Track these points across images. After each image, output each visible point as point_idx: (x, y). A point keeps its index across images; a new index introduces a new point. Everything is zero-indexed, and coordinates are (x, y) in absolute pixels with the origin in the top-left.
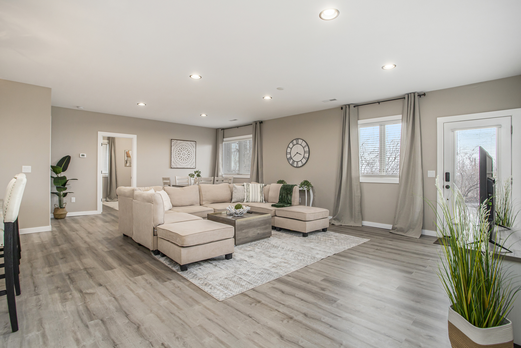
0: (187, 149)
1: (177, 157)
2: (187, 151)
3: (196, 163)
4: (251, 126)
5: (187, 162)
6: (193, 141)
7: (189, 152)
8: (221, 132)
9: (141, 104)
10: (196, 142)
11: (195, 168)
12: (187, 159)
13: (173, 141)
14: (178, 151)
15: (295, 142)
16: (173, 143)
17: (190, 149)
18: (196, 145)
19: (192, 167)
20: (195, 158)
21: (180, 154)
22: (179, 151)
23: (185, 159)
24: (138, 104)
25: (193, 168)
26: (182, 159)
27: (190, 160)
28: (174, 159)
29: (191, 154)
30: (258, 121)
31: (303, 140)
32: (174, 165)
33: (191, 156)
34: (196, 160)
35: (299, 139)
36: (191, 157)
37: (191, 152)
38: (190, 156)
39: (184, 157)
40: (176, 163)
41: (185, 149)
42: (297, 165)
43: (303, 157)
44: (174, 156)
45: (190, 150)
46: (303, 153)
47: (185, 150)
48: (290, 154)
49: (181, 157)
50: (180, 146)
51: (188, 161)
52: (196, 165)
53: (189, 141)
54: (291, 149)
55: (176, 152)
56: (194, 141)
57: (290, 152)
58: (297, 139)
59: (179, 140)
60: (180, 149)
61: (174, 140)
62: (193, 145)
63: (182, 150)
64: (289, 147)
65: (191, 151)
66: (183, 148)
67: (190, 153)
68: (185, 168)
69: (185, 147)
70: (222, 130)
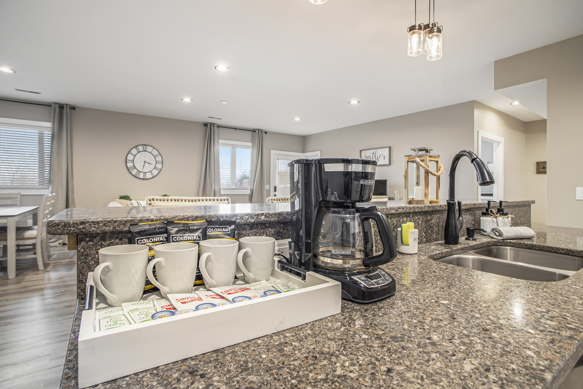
15: (141, 148)
31: (154, 148)
35: (147, 145)
42: (144, 177)
43: (154, 168)
46: (153, 162)
48: (133, 162)
54: (135, 157)
57: (133, 160)
58: (144, 145)
64: (131, 154)
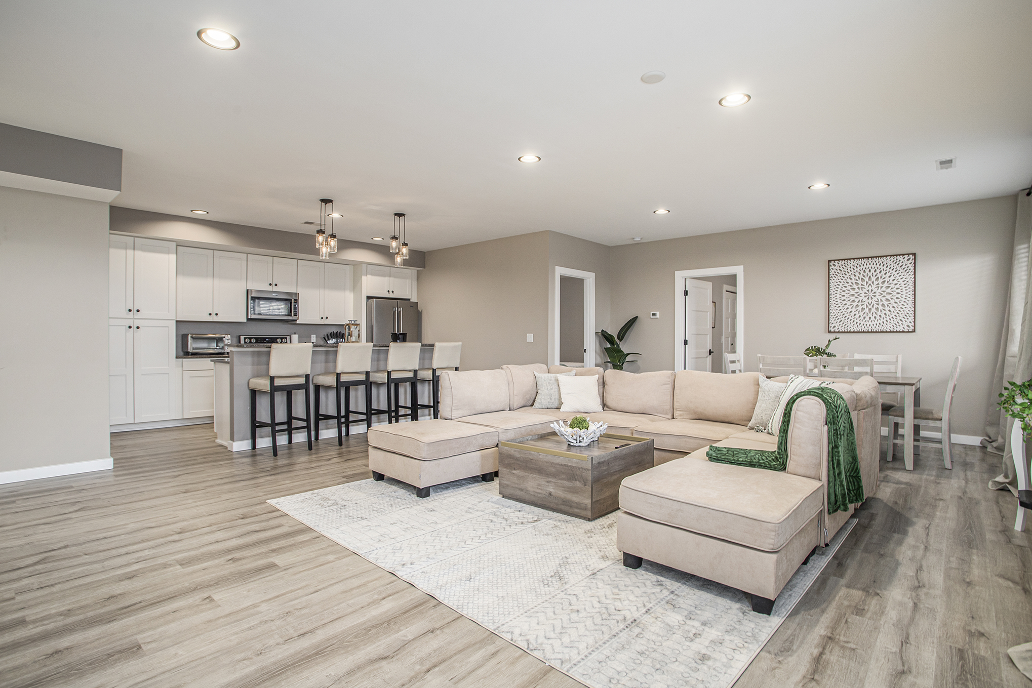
3: (915, 316)
18: (915, 263)
34: (915, 307)
52: (914, 322)
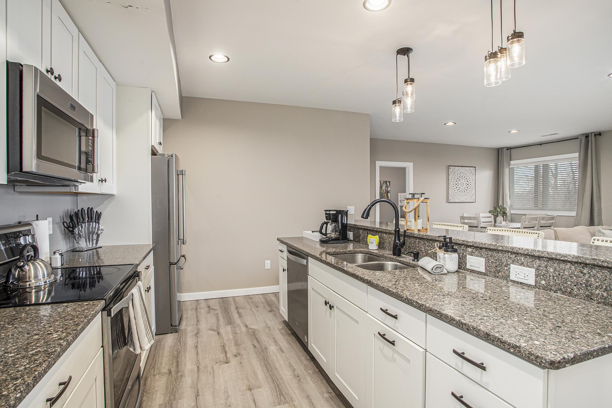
0: (465, 178)
1: (455, 189)
2: (465, 180)
4: (577, 142)
5: (466, 195)
6: (472, 167)
7: (467, 181)
8: (506, 153)
9: (449, 123)
10: (475, 167)
11: (475, 202)
12: (465, 191)
13: (450, 168)
14: (455, 180)
16: (450, 171)
17: (469, 177)
19: (471, 201)
20: (474, 189)
21: (458, 184)
22: (457, 180)
23: (464, 190)
24: (445, 124)
25: (473, 202)
26: (460, 190)
27: (469, 192)
28: (452, 191)
29: (471, 183)
30: (591, 133)
32: (452, 198)
33: (471, 186)
36: (470, 188)
37: (470, 181)
38: (469, 186)
39: (462, 187)
40: (454, 196)
41: (463, 177)
44: (452, 187)
45: (468, 179)
47: (464, 179)
49: (459, 189)
50: (458, 174)
51: (467, 193)
53: (467, 167)
55: (454, 182)
56: (474, 167)
59: (457, 166)
60: (458, 178)
61: (452, 166)
62: (472, 172)
63: (460, 179)
65: (470, 179)
66: (461, 177)
67: (469, 183)
68: (463, 202)
69: (464, 174)
70: (507, 149)
